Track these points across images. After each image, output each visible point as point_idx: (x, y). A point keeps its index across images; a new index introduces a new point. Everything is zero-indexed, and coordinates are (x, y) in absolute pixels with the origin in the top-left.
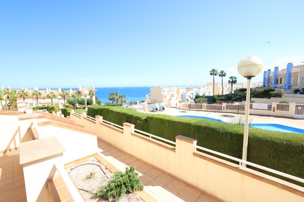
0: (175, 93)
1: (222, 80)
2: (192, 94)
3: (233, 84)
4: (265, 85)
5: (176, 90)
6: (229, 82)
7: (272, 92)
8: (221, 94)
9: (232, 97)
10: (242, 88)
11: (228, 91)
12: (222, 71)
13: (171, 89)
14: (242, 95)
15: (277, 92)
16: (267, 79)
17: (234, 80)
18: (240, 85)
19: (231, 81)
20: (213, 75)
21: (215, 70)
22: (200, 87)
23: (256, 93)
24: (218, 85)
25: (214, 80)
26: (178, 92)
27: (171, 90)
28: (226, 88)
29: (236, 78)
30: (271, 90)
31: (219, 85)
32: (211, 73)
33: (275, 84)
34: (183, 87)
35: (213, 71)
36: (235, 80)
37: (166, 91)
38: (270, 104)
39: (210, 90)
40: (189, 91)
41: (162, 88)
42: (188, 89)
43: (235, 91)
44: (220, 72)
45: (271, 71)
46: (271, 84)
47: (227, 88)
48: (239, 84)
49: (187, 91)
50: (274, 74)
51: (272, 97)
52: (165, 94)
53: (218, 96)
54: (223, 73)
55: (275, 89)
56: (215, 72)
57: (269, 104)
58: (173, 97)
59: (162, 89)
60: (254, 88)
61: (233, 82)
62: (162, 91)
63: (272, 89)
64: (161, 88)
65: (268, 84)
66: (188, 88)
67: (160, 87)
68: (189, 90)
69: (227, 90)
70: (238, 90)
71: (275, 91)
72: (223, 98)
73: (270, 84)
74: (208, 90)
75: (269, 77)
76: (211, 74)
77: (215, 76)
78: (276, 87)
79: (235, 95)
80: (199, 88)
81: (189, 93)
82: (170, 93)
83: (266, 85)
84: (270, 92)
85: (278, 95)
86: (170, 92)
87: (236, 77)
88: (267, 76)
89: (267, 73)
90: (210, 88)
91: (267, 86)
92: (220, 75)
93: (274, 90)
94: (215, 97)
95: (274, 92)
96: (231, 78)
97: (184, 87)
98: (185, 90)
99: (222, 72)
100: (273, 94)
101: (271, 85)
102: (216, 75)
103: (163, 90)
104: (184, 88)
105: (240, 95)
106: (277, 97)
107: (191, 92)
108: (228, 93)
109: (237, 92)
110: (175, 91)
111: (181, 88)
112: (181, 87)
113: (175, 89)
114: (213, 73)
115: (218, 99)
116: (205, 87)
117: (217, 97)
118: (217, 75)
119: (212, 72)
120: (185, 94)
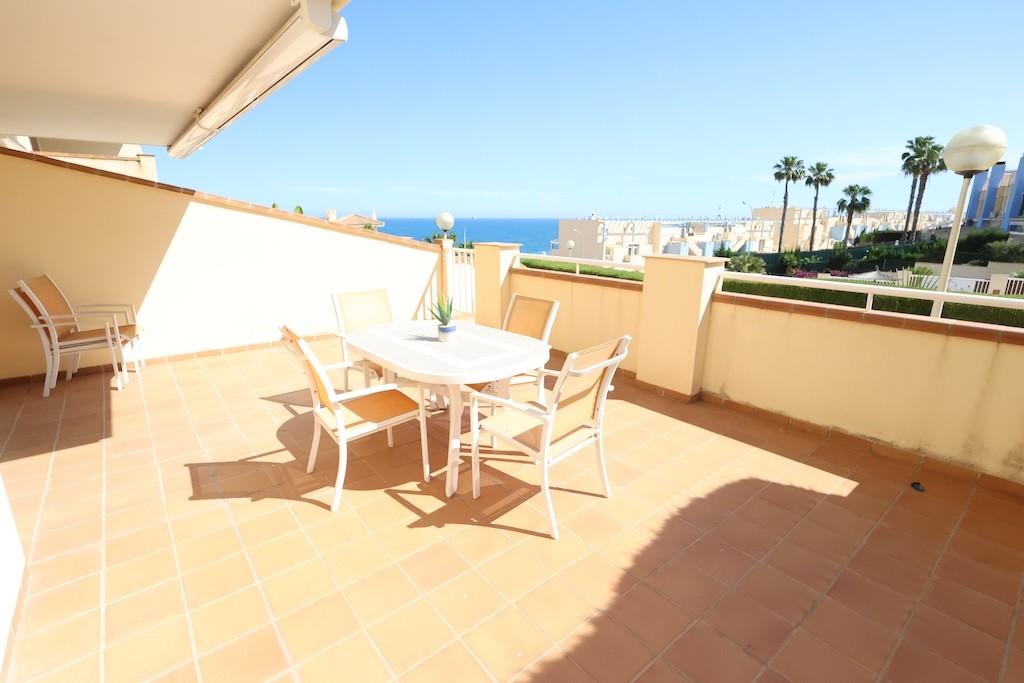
0: (642, 241)
1: (816, 199)
2: (702, 246)
3: (855, 214)
4: (974, 220)
5: (647, 231)
6: (841, 205)
7: (996, 244)
8: (804, 248)
9: (847, 260)
10: (881, 229)
11: (831, 240)
12: (818, 165)
13: (631, 226)
14: (885, 252)
15: (1017, 243)
16: (984, 198)
17: (859, 198)
18: (875, 220)
19: (848, 202)
20: (785, 180)
21: (797, 160)
22: (729, 223)
23: (935, 245)
24: (796, 216)
25: (786, 198)
26: (652, 238)
27: (629, 231)
28: (825, 230)
29: (866, 191)
30: (993, 237)
31: (799, 219)
32: (777, 170)
33: (1012, 215)
34: (673, 223)
35: (788, 163)
36: (864, 199)
37: (613, 232)
38: (983, 281)
39: (766, 235)
40: (692, 235)
41: (599, 223)
42: (688, 228)
43: (857, 240)
44: (812, 169)
45: (1007, 169)
46: (996, 216)
47: (828, 230)
48: (873, 216)
49: (686, 235)
50: (1014, 178)
51: (995, 260)
52: (610, 242)
53: (798, 253)
54: (823, 173)
55: (1011, 233)
56: (794, 169)
57: (979, 280)
58: (636, 253)
59: (601, 226)
60: (931, 230)
61: (856, 203)
62: (599, 231)
63: (999, 232)
64: (597, 223)
65: (986, 214)
66: (688, 226)
67: (593, 218)
68: (691, 231)
69: (827, 234)
70: (869, 238)
71: (1010, 239)
72: (813, 260)
73: (992, 215)
74: (758, 235)
75: (993, 191)
76: (779, 176)
77: (791, 182)
78: (1013, 228)
79: (857, 252)
80: (727, 227)
81: (691, 242)
82: (628, 240)
83: (978, 220)
84: (991, 245)
85: (1018, 253)
86: (625, 237)
87: (870, 188)
88: (985, 188)
89: (989, 175)
90: (765, 229)
91: (979, 225)
92: (809, 181)
93: (1006, 238)
94: (786, 257)
95: (1003, 243)
96: (851, 190)
97: (677, 222)
98: (677, 232)
99: (820, 168)
100: (1001, 248)
101: (998, 219)
102: (795, 178)
103: (603, 229)
104: (676, 225)
105: (877, 254)
106: (1011, 262)
107: (698, 238)
108: (828, 245)
109: (862, 243)
110: (643, 234)
111: (664, 226)
112: (665, 222)
113: (643, 227)
114: (787, 171)
115: (795, 263)
116: (748, 222)
117: (792, 256)
118: (798, 181)
119: (783, 166)
120: (679, 245)
